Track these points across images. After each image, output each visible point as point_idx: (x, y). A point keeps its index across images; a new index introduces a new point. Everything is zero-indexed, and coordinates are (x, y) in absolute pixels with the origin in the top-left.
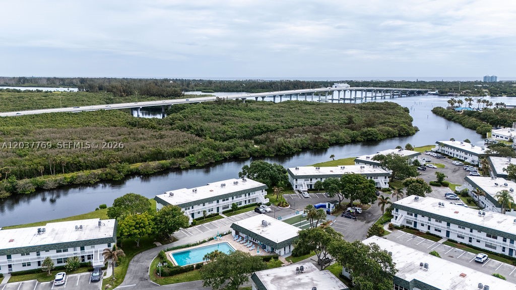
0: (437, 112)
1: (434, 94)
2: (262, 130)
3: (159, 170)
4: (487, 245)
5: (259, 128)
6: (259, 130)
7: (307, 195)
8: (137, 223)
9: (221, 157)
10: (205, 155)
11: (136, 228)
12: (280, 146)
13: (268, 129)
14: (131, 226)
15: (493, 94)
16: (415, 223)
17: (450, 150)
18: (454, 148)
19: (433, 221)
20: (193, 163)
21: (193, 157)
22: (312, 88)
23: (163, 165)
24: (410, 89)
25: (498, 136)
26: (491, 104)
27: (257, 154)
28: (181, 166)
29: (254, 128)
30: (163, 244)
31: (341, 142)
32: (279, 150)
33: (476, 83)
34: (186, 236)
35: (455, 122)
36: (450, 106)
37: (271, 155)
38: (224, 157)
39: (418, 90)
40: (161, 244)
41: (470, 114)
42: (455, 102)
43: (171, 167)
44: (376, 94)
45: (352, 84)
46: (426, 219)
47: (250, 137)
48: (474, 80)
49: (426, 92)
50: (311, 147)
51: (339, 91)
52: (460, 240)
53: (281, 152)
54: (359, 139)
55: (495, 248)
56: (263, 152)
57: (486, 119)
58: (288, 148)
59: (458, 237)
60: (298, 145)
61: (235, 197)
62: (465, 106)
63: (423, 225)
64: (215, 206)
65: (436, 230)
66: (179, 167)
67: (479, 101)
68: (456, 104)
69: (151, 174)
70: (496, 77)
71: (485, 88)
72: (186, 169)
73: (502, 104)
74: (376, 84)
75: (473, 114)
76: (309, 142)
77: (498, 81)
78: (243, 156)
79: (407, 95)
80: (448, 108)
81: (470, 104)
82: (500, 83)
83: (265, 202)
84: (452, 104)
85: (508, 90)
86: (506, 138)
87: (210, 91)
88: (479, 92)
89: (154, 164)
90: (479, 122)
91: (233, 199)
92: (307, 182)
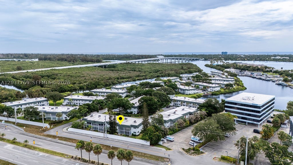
0: (207, 66)
1: (202, 60)
15: (226, 60)
17: (214, 73)
18: (216, 72)
22: (150, 58)
24: (193, 58)
26: (225, 63)
33: (219, 55)
35: (213, 68)
36: (211, 63)
39: (196, 58)
41: (218, 65)
42: (213, 62)
45: (165, 56)
48: (217, 54)
49: (199, 59)
51: (161, 59)
57: (223, 67)
62: (216, 63)
67: (221, 62)
68: (213, 63)
70: (227, 52)
71: (223, 57)
73: (228, 63)
74: (175, 56)
77: (228, 54)
80: (210, 64)
81: (218, 63)
82: (229, 55)
84: (212, 63)
85: (231, 58)
88: (220, 59)
90: (221, 68)
92: (186, 78)
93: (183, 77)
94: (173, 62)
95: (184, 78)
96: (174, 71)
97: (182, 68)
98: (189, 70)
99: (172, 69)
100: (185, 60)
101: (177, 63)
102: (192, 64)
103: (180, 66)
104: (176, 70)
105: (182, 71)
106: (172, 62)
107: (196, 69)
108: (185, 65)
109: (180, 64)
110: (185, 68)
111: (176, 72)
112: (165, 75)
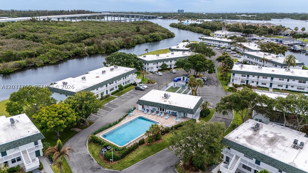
0: (172, 26)
2: (85, 36)
3: (18, 68)
4: (298, 89)
5: (82, 35)
6: (82, 37)
7: (160, 73)
8: (59, 114)
9: (66, 56)
10: (54, 54)
11: (61, 119)
12: (108, 45)
13: (88, 35)
14: (53, 118)
16: (247, 81)
17: (208, 42)
19: (261, 78)
20: (45, 61)
21: (43, 56)
23: (20, 64)
25: (218, 35)
26: (199, 21)
27: (92, 52)
28: (36, 64)
29: (78, 35)
30: (82, 129)
31: (140, 42)
32: (107, 48)
34: (98, 118)
37: (103, 52)
38: (68, 55)
40: (80, 130)
43: (27, 65)
44: (126, 19)
46: (256, 78)
47: (78, 41)
49: (156, 17)
50: (125, 46)
52: (280, 88)
53: (109, 49)
54: (149, 40)
55: (304, 89)
56: (97, 50)
57: (205, 27)
58: (113, 46)
59: (279, 86)
60: (118, 45)
61: (117, 81)
62: (186, 22)
63: (253, 82)
64: (105, 89)
65: (262, 84)
66: (35, 65)
69: (11, 72)
72: (42, 66)
75: (196, 25)
76: (123, 42)
78: (83, 54)
79: (147, 19)
80: (179, 23)
81: (188, 21)
83: (139, 82)
86: (223, 35)
87: (14, 16)
89: (11, 64)
90: (202, 29)
91: (116, 82)
92: (156, 65)
93: (148, 62)
94: (123, 20)
95: (151, 65)
96: (123, 37)
97: (138, 30)
98: (152, 34)
99: (118, 33)
100: (138, 18)
101: (128, 21)
102: (152, 23)
103: (134, 27)
104: (127, 35)
105: (140, 37)
106: (120, 21)
107: (163, 32)
108: (141, 24)
109: (133, 23)
110: (142, 30)
111: (125, 39)
112: (97, 48)
